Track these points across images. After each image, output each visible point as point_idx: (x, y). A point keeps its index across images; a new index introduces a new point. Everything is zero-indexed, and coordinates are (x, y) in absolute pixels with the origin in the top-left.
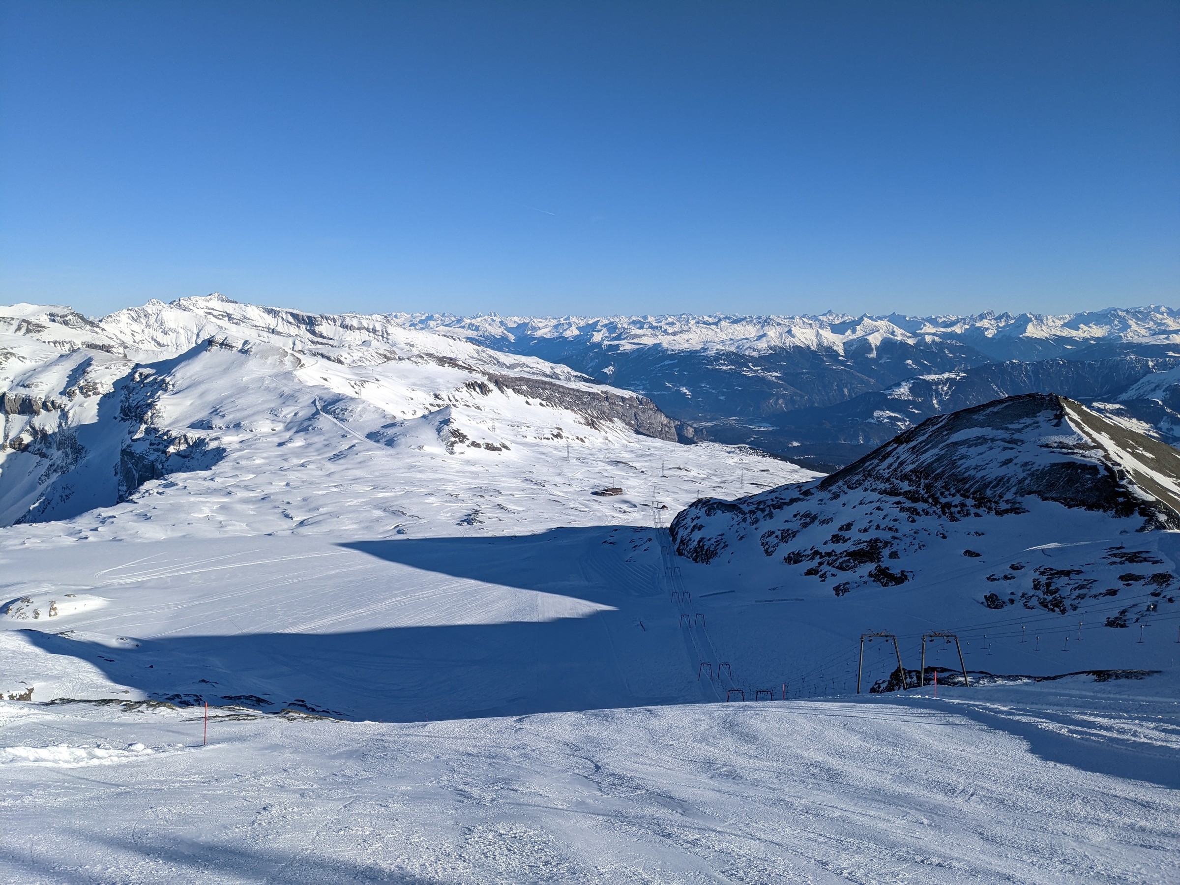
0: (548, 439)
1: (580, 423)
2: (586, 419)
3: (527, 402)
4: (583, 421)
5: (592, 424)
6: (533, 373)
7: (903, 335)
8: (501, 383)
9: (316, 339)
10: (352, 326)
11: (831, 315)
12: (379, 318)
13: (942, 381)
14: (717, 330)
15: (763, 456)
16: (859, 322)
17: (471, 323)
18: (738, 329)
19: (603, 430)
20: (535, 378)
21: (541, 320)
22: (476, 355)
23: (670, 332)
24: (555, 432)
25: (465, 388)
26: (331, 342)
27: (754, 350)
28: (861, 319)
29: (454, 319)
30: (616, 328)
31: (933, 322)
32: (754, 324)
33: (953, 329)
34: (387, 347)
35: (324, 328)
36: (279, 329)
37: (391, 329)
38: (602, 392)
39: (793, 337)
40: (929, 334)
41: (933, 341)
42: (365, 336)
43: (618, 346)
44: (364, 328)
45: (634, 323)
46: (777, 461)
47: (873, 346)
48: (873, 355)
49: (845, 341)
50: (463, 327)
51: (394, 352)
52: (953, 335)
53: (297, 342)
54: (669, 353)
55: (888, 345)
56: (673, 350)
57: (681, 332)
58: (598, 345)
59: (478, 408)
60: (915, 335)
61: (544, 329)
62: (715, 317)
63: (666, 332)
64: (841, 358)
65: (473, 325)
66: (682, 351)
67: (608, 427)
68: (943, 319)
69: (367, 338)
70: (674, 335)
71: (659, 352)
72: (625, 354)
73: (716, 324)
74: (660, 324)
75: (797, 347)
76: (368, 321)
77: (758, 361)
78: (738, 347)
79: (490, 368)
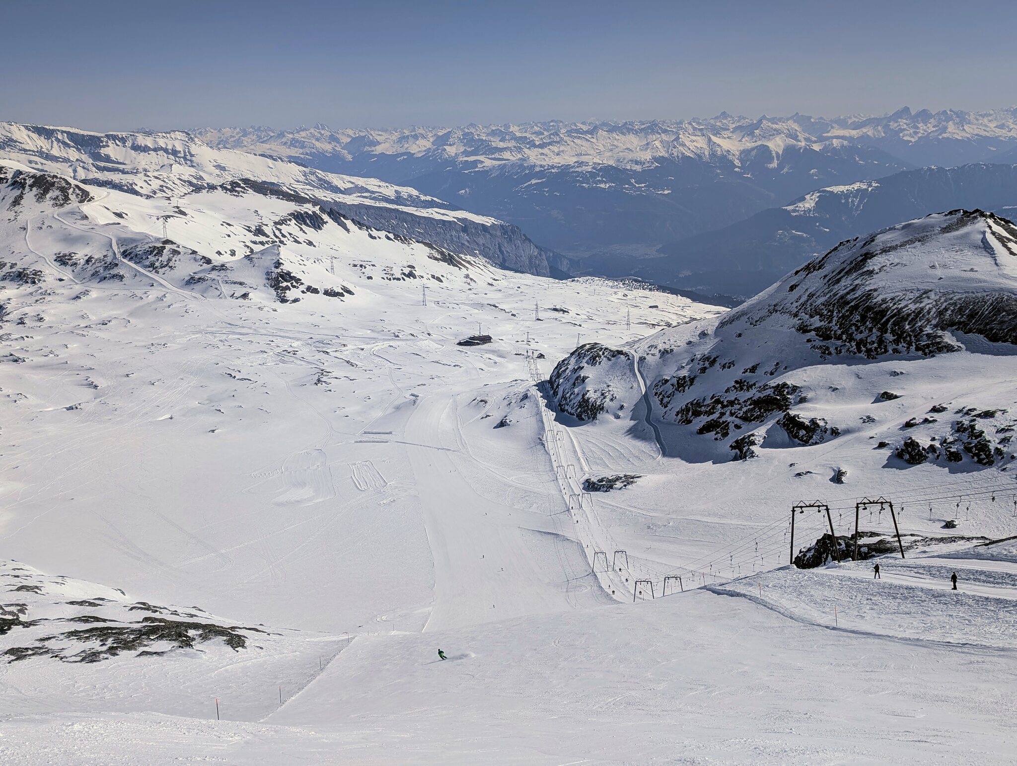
0: (398, 279)
1: (436, 259)
2: (442, 253)
3: (371, 236)
4: (439, 257)
5: (450, 260)
6: (374, 199)
7: (806, 139)
8: (337, 213)
9: (102, 164)
10: (146, 146)
11: (726, 118)
12: (179, 135)
13: (852, 192)
14: (592, 140)
15: (650, 290)
16: (758, 125)
17: (293, 139)
18: (617, 137)
19: (464, 266)
20: (378, 204)
21: (380, 133)
22: (302, 179)
23: (537, 143)
24: (407, 271)
25: (294, 221)
26: (121, 167)
27: (637, 163)
28: (760, 122)
29: (272, 134)
30: (472, 140)
31: (843, 124)
32: (637, 132)
33: (865, 130)
34: (192, 171)
35: (112, 150)
36: (55, 152)
37: (194, 149)
39: (683, 145)
40: (837, 137)
41: (842, 146)
42: (163, 158)
43: (476, 162)
44: (161, 149)
45: (493, 133)
46: (666, 294)
47: (774, 154)
48: (775, 164)
49: (742, 149)
50: (285, 143)
51: (201, 178)
52: (864, 138)
53: (79, 169)
54: (537, 169)
55: (790, 151)
56: (541, 166)
57: (550, 144)
58: (452, 161)
59: (310, 243)
60: (821, 139)
61: (386, 145)
62: (589, 124)
63: (533, 145)
64: (737, 169)
65: (297, 141)
66: (553, 167)
67: (469, 262)
68: (854, 119)
69: (166, 162)
70: (542, 148)
71: (525, 168)
72: (485, 173)
73: (591, 132)
74: (524, 135)
75: (686, 158)
76: (165, 140)
77: (640, 177)
78: (618, 160)
79: (321, 194)
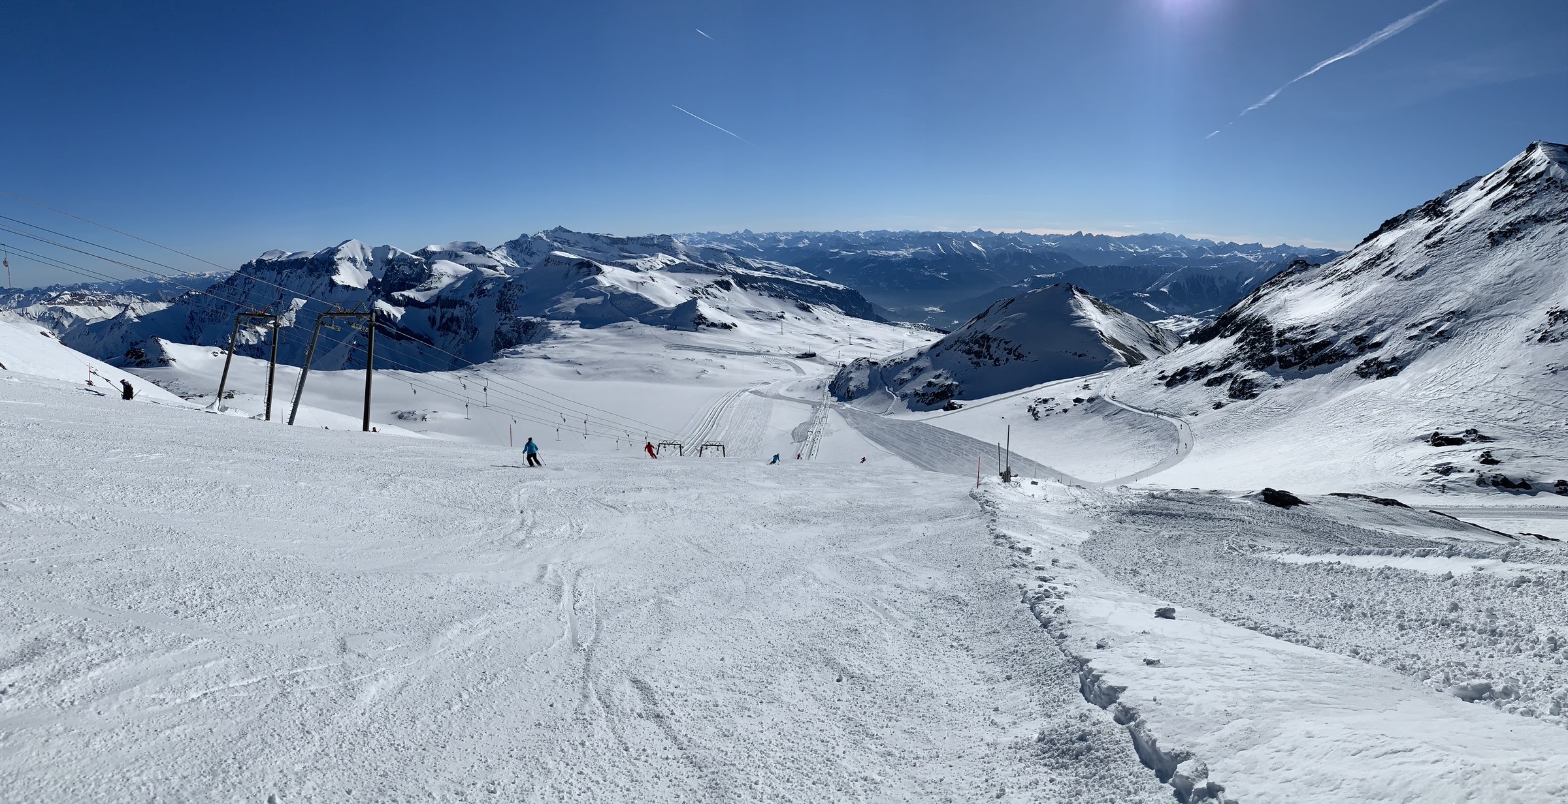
2: (802, 305)
4: (800, 307)
5: (806, 309)
8: (743, 281)
19: (814, 312)
20: (773, 277)
24: (780, 314)
38: (822, 286)
43: (837, 253)
58: (823, 252)
59: (720, 299)
64: (986, 263)
67: (820, 310)
72: (843, 259)
79: (740, 271)
